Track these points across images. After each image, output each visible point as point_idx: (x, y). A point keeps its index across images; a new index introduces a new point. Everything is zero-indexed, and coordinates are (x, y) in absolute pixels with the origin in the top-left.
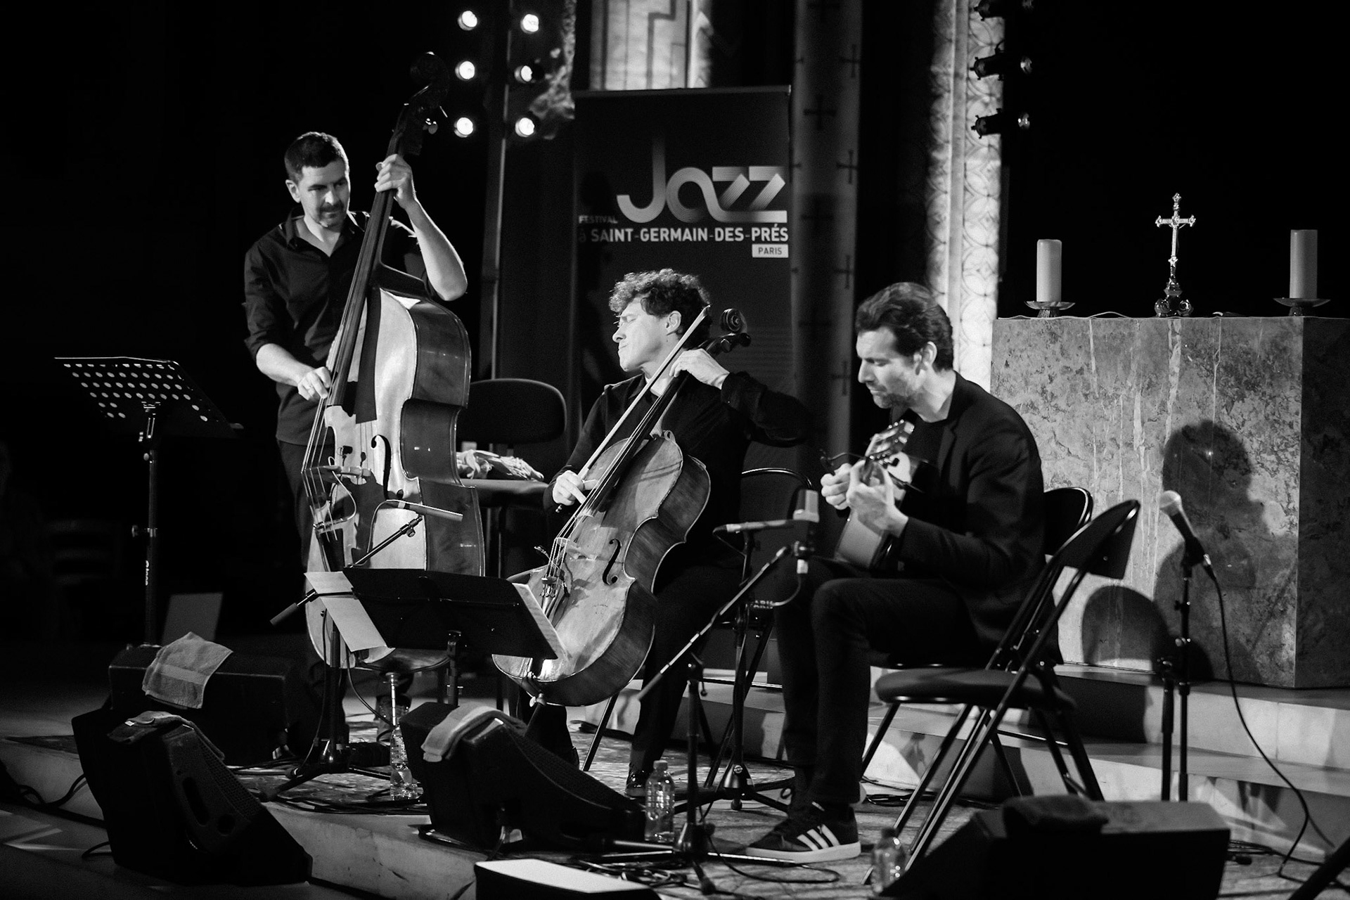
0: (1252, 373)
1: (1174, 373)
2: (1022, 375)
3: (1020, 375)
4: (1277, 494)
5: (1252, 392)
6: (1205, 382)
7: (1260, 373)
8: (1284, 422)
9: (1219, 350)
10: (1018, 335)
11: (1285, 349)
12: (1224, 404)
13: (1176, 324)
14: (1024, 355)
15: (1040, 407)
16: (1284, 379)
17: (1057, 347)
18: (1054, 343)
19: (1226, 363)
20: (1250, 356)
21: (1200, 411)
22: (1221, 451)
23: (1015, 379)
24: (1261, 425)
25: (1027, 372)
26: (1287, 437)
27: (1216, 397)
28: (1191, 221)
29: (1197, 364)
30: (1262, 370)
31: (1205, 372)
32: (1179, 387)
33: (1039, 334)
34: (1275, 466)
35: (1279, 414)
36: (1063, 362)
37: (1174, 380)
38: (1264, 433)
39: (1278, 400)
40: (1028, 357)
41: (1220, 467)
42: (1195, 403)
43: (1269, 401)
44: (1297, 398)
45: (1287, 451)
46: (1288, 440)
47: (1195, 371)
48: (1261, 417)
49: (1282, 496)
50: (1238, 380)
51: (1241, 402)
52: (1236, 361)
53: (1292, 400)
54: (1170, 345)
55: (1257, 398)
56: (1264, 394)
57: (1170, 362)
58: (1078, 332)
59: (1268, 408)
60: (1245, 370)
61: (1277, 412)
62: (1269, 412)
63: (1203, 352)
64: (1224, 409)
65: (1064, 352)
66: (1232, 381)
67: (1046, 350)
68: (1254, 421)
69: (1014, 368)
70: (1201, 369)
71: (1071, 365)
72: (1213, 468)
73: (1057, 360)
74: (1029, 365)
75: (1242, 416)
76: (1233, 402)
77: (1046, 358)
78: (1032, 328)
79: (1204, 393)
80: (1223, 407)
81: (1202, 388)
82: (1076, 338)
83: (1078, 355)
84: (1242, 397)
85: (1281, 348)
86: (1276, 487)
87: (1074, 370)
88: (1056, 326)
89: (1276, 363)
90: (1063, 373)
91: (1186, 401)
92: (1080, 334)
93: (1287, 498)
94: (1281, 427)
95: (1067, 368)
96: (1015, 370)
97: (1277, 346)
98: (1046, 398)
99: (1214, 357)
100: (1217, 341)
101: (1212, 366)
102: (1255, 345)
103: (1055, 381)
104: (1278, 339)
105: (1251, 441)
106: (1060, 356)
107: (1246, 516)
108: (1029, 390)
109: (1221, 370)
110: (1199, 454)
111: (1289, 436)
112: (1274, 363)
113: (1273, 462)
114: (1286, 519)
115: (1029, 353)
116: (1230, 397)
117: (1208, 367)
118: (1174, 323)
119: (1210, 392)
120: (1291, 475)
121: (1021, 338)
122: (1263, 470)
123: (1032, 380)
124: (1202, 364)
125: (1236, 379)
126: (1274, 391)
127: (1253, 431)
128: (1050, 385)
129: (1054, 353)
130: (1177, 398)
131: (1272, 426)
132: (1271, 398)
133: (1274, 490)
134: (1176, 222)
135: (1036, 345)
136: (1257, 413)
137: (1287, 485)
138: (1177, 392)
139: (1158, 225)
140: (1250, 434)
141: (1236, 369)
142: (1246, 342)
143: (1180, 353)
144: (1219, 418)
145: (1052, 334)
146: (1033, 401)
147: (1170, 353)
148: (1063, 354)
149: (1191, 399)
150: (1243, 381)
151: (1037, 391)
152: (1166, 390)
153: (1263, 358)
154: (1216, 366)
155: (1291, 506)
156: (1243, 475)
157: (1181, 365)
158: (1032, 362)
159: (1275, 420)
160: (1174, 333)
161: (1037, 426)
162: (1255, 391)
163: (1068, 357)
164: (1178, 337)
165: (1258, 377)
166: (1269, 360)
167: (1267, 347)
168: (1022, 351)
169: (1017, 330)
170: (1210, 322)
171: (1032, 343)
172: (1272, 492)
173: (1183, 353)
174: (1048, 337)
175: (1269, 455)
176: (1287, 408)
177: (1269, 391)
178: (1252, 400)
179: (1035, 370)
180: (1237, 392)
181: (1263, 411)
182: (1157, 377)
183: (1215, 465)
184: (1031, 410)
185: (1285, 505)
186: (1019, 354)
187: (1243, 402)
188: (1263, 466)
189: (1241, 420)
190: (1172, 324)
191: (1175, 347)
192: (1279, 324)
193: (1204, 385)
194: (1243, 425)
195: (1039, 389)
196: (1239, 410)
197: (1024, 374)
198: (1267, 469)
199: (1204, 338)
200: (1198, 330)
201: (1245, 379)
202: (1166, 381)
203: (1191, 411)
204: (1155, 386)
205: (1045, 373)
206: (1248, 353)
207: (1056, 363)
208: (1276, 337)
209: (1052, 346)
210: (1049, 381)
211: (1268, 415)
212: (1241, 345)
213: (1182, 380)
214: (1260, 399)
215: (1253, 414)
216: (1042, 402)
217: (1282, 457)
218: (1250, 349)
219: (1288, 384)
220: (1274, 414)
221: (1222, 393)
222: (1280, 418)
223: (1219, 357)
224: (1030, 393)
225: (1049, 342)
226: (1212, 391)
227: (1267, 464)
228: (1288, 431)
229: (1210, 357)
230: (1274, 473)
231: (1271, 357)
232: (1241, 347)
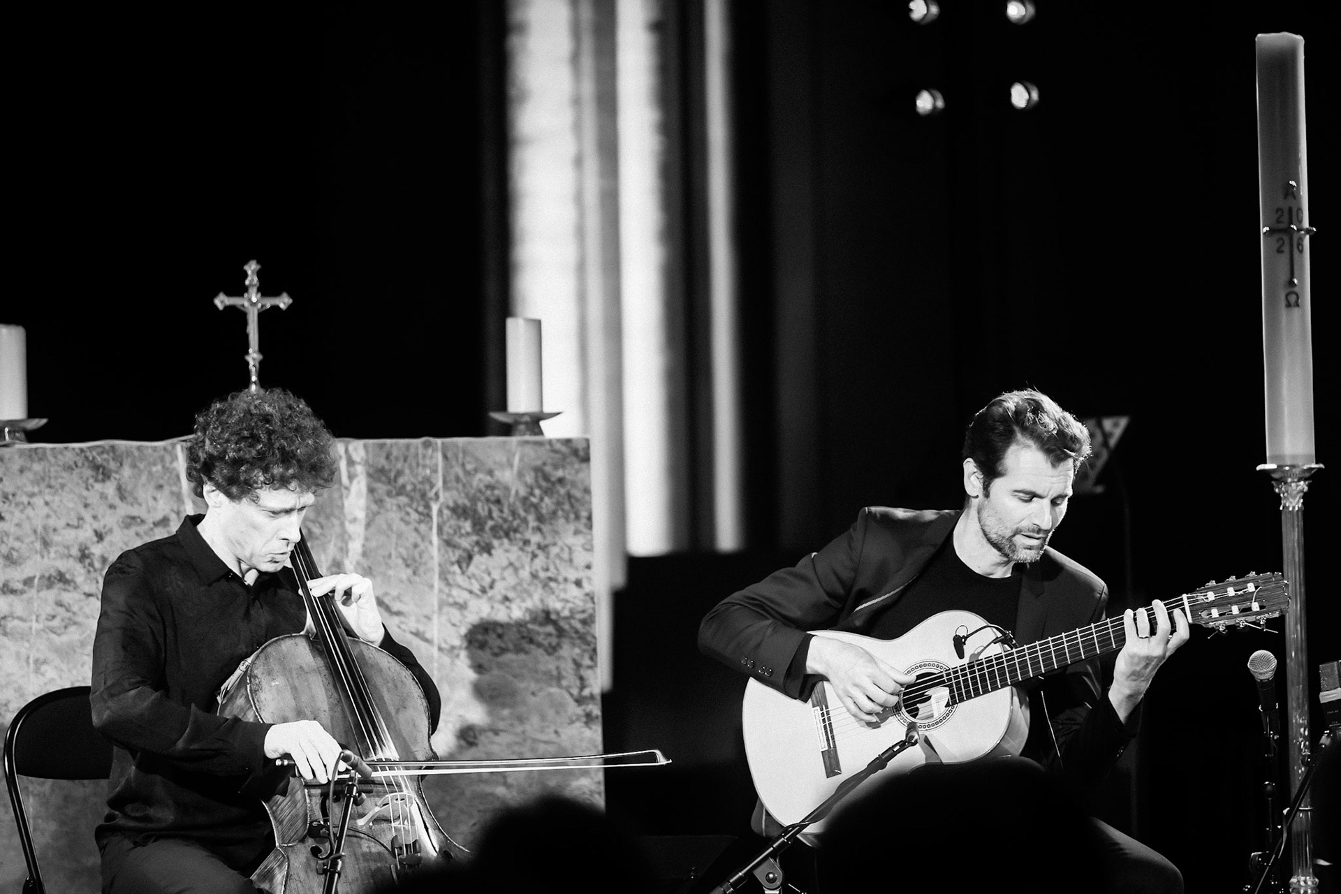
0: (505, 515)
1: (354, 520)
2: (35, 531)
3: (30, 532)
4: (559, 678)
5: (506, 541)
6: (416, 530)
7: (519, 515)
8: (566, 580)
9: (440, 484)
10: (21, 471)
11: (561, 481)
12: (454, 559)
13: (355, 449)
14: (38, 501)
15: (79, 579)
16: (562, 521)
17: (110, 488)
18: (103, 481)
19: (455, 502)
20: (496, 492)
21: (409, 571)
22: (454, 625)
23: (18, 539)
24: (525, 585)
25: (45, 528)
26: (572, 600)
27: (439, 550)
28: (284, 302)
29: (399, 507)
30: (522, 513)
31: (414, 516)
32: (367, 539)
33: (69, 468)
34: (554, 641)
35: (558, 570)
36: (124, 509)
37: (357, 530)
38: (530, 595)
39: (554, 551)
40: (47, 504)
41: (453, 648)
42: (400, 561)
43: (539, 552)
44: (588, 547)
45: (574, 618)
46: (574, 603)
47: (394, 516)
48: (525, 574)
49: (570, 680)
50: (478, 525)
51: (485, 555)
52: (474, 500)
53: (580, 549)
54: (345, 479)
55: (515, 549)
56: (527, 542)
57: (346, 504)
58: (155, 464)
59: (537, 561)
60: (490, 512)
61: (552, 568)
62: (539, 568)
63: (409, 488)
64: (456, 568)
65: (126, 495)
66: (467, 526)
67: (85, 493)
68: (511, 580)
69: (16, 521)
70: (408, 514)
71: (144, 515)
72: (440, 649)
73: (112, 507)
74: (48, 516)
75: (489, 574)
76: (470, 557)
77: (86, 506)
78: (52, 459)
79: (416, 546)
80: (453, 564)
81: (413, 537)
82: (150, 473)
83: (155, 499)
84: (487, 549)
85: (553, 479)
86: (558, 668)
87: (150, 520)
88: (105, 456)
89: (547, 500)
90: (127, 526)
91: (381, 559)
92: (159, 467)
93: (578, 683)
94: (562, 586)
95: (133, 518)
96: (18, 525)
97: (546, 478)
98: (91, 565)
99: (431, 494)
100: (435, 471)
101: (428, 507)
102: (507, 476)
103: (107, 539)
104: (548, 469)
105: (508, 608)
106: (117, 501)
107: (506, 712)
108: (52, 555)
109: (446, 512)
110: (412, 633)
111: (575, 597)
112: (542, 499)
113: (549, 635)
114: (580, 711)
115: (48, 498)
116: (465, 550)
117: (421, 509)
118: (351, 448)
119: (427, 543)
120: (584, 651)
121: (29, 475)
122: (533, 647)
123: (57, 538)
124: (410, 506)
125: (474, 525)
126: (544, 537)
127: (511, 595)
128: (100, 546)
129: (103, 496)
130: (365, 554)
131: (545, 586)
132: (539, 547)
133: (555, 673)
134: (253, 302)
135: (63, 486)
136: (516, 570)
137: (578, 665)
138: (364, 546)
139: (220, 307)
140: (506, 599)
141: (475, 511)
142: (490, 473)
143: (364, 489)
144: (446, 579)
145: (96, 467)
146: (63, 570)
147: (344, 491)
148: (122, 498)
149: (390, 556)
150: (487, 528)
151: (71, 556)
152: (340, 544)
153: (523, 492)
154: (435, 508)
155: (586, 692)
156: (496, 655)
157: (368, 508)
158: (55, 512)
159: (550, 579)
160: (351, 462)
161: (75, 609)
162: (510, 540)
163: (136, 502)
164: (360, 469)
165: (515, 519)
166: (534, 496)
167: (529, 479)
168: (32, 495)
169: (17, 463)
170: (420, 446)
171: (53, 482)
172: (551, 676)
173: (371, 490)
174: (88, 472)
175: (541, 624)
176: (571, 560)
177: (535, 538)
178: (504, 552)
179: (62, 523)
180: (477, 543)
181: (527, 568)
182: (322, 527)
183: (443, 645)
184: (60, 585)
185: (575, 692)
186: (25, 499)
187: (490, 554)
188: (531, 641)
189: (487, 580)
190: (347, 451)
191: (355, 482)
192: (548, 447)
193: (414, 534)
194: (491, 587)
195: (75, 551)
196: (483, 567)
197: (40, 529)
198: (539, 645)
199: (411, 468)
200: (397, 459)
201: (490, 523)
202: (338, 529)
203: (391, 572)
204: (317, 538)
205: (87, 526)
206: (490, 487)
207: (109, 512)
208: (545, 464)
209: (98, 486)
210: (95, 539)
211: (537, 571)
212: (480, 476)
213: (372, 529)
214: (521, 549)
215: (510, 570)
216: (83, 571)
217: (566, 627)
218: (498, 482)
219: (572, 527)
220: (547, 570)
221: (449, 543)
222: (559, 573)
223: (441, 494)
224: (54, 559)
225: (91, 481)
226: (431, 542)
227: (540, 639)
228: (573, 591)
229: (423, 495)
230: (552, 650)
231: (537, 492)
232: (480, 480)
